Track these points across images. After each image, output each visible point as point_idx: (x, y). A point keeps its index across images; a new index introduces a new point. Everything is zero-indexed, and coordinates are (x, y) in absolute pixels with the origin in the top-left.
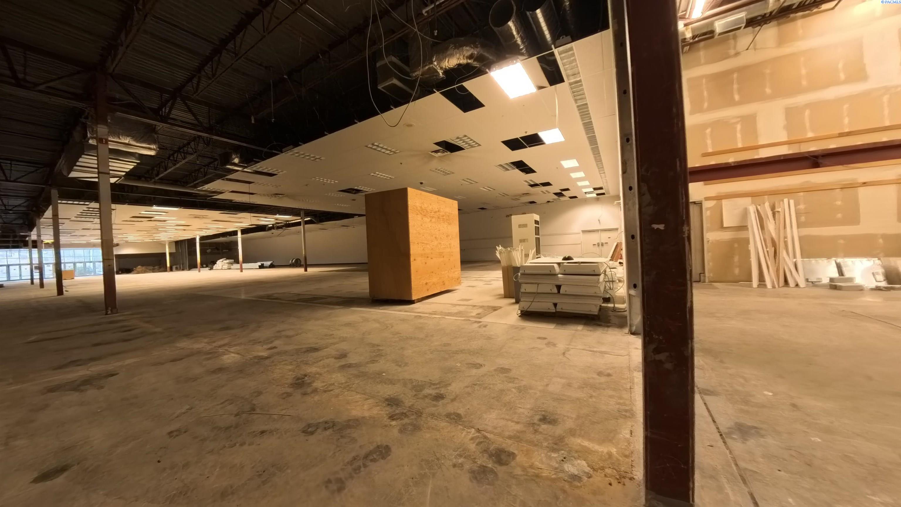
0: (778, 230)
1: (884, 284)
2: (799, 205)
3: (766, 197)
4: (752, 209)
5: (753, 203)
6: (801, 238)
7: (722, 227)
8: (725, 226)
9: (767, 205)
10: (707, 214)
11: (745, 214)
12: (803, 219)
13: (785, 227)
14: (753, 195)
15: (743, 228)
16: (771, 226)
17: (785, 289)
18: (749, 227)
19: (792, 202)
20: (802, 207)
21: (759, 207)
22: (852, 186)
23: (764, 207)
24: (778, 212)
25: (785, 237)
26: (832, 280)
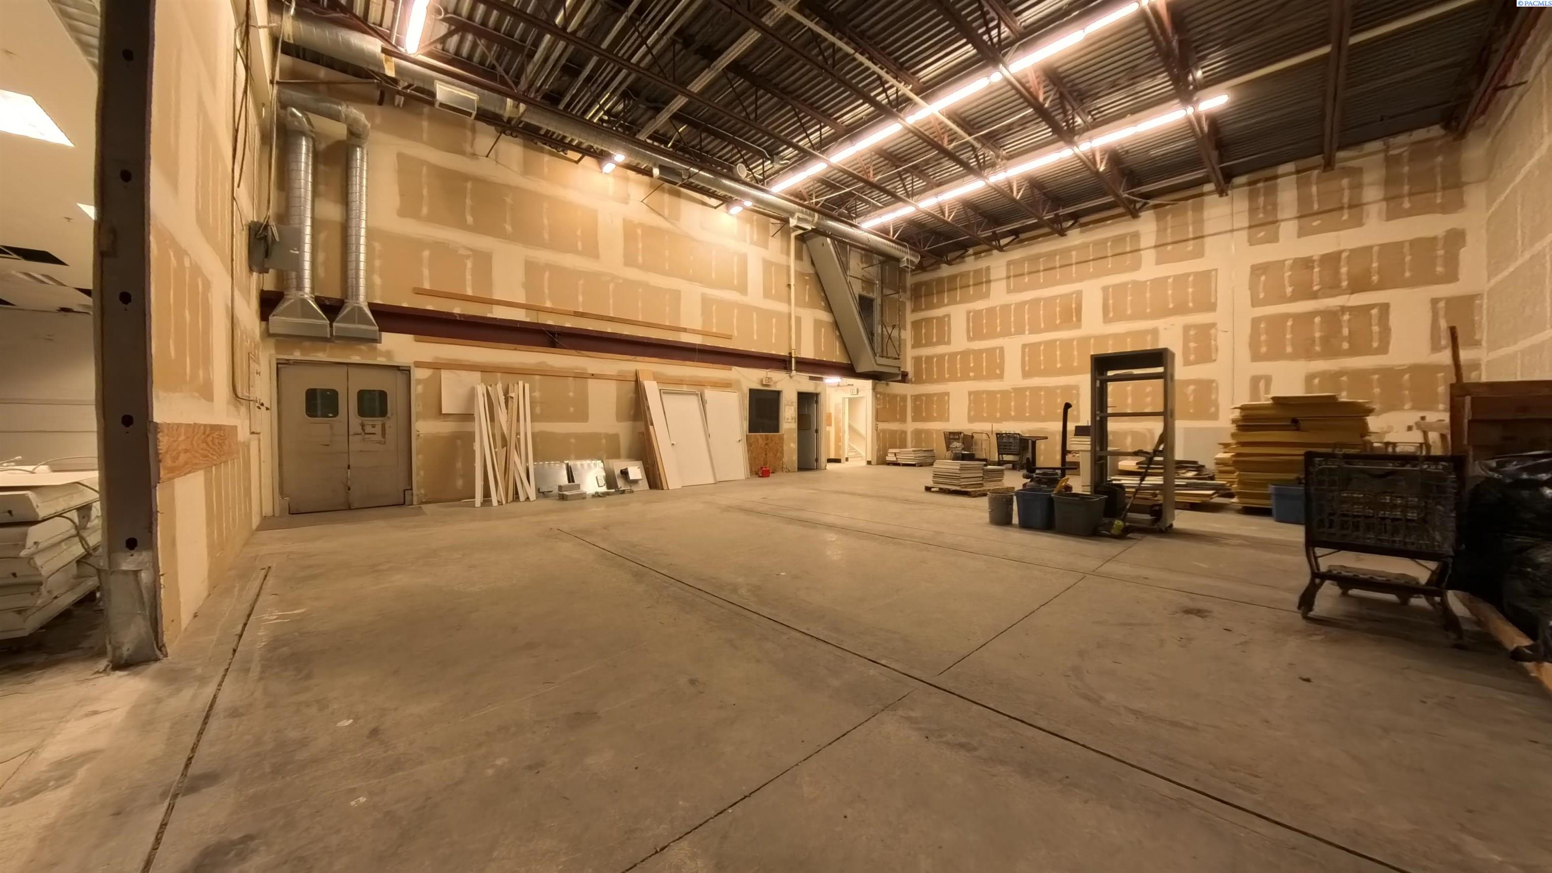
0: (510, 422)
1: (604, 489)
2: (534, 392)
3: (499, 375)
4: (481, 390)
5: (483, 381)
6: (534, 435)
7: (440, 414)
8: (443, 412)
9: (500, 387)
10: (417, 390)
11: (472, 396)
12: (538, 410)
13: (518, 420)
14: (486, 370)
15: (468, 417)
16: (502, 416)
17: (515, 504)
18: (476, 416)
19: (527, 386)
20: (537, 394)
21: (489, 388)
22: (582, 376)
23: (496, 388)
24: (512, 398)
25: (518, 434)
26: (560, 488)
